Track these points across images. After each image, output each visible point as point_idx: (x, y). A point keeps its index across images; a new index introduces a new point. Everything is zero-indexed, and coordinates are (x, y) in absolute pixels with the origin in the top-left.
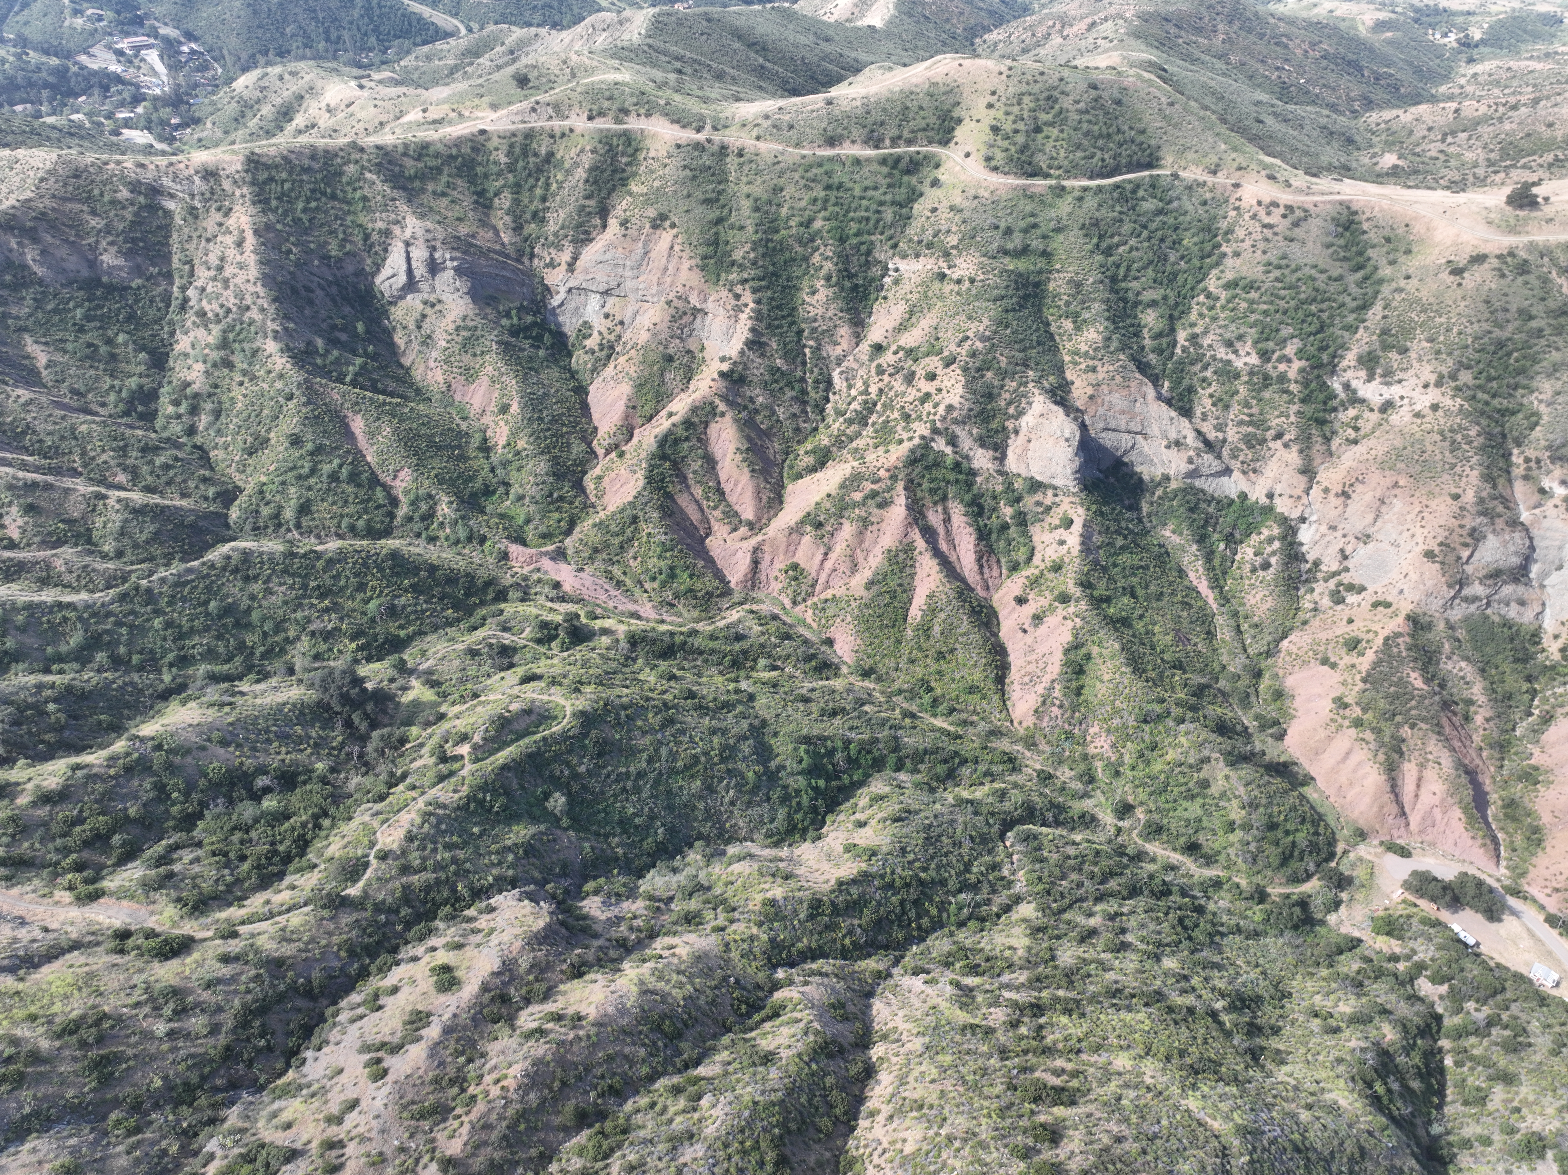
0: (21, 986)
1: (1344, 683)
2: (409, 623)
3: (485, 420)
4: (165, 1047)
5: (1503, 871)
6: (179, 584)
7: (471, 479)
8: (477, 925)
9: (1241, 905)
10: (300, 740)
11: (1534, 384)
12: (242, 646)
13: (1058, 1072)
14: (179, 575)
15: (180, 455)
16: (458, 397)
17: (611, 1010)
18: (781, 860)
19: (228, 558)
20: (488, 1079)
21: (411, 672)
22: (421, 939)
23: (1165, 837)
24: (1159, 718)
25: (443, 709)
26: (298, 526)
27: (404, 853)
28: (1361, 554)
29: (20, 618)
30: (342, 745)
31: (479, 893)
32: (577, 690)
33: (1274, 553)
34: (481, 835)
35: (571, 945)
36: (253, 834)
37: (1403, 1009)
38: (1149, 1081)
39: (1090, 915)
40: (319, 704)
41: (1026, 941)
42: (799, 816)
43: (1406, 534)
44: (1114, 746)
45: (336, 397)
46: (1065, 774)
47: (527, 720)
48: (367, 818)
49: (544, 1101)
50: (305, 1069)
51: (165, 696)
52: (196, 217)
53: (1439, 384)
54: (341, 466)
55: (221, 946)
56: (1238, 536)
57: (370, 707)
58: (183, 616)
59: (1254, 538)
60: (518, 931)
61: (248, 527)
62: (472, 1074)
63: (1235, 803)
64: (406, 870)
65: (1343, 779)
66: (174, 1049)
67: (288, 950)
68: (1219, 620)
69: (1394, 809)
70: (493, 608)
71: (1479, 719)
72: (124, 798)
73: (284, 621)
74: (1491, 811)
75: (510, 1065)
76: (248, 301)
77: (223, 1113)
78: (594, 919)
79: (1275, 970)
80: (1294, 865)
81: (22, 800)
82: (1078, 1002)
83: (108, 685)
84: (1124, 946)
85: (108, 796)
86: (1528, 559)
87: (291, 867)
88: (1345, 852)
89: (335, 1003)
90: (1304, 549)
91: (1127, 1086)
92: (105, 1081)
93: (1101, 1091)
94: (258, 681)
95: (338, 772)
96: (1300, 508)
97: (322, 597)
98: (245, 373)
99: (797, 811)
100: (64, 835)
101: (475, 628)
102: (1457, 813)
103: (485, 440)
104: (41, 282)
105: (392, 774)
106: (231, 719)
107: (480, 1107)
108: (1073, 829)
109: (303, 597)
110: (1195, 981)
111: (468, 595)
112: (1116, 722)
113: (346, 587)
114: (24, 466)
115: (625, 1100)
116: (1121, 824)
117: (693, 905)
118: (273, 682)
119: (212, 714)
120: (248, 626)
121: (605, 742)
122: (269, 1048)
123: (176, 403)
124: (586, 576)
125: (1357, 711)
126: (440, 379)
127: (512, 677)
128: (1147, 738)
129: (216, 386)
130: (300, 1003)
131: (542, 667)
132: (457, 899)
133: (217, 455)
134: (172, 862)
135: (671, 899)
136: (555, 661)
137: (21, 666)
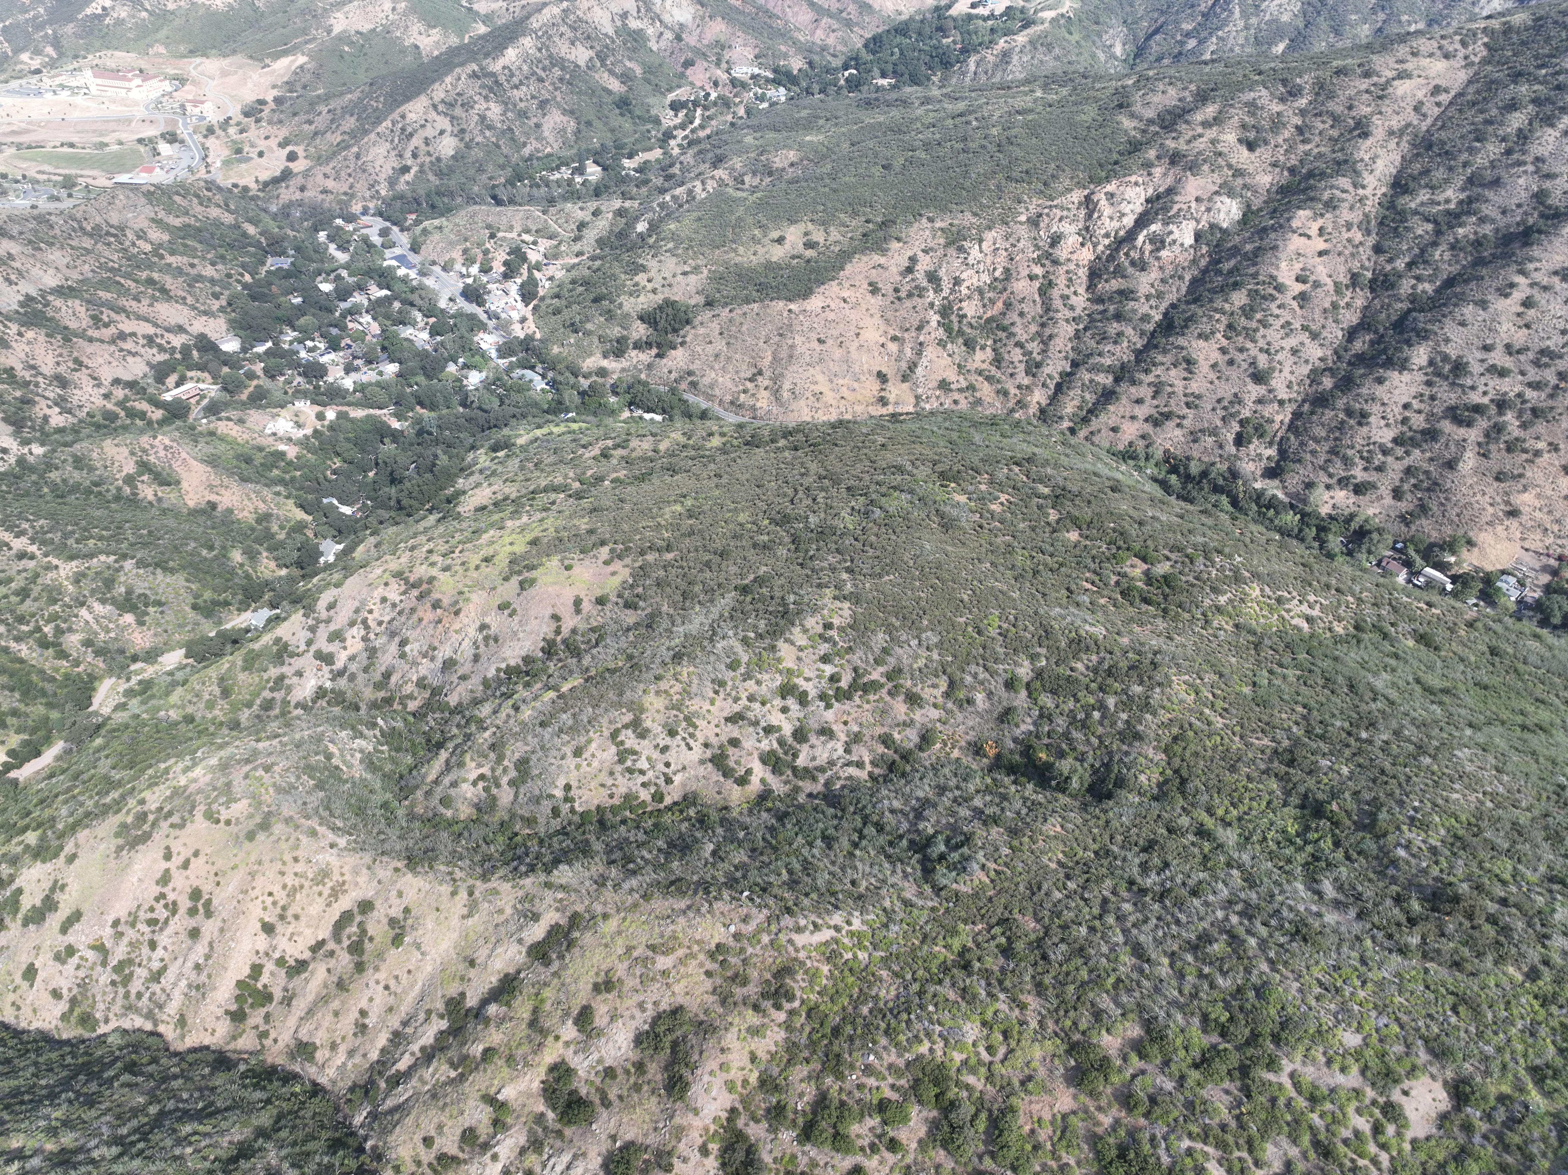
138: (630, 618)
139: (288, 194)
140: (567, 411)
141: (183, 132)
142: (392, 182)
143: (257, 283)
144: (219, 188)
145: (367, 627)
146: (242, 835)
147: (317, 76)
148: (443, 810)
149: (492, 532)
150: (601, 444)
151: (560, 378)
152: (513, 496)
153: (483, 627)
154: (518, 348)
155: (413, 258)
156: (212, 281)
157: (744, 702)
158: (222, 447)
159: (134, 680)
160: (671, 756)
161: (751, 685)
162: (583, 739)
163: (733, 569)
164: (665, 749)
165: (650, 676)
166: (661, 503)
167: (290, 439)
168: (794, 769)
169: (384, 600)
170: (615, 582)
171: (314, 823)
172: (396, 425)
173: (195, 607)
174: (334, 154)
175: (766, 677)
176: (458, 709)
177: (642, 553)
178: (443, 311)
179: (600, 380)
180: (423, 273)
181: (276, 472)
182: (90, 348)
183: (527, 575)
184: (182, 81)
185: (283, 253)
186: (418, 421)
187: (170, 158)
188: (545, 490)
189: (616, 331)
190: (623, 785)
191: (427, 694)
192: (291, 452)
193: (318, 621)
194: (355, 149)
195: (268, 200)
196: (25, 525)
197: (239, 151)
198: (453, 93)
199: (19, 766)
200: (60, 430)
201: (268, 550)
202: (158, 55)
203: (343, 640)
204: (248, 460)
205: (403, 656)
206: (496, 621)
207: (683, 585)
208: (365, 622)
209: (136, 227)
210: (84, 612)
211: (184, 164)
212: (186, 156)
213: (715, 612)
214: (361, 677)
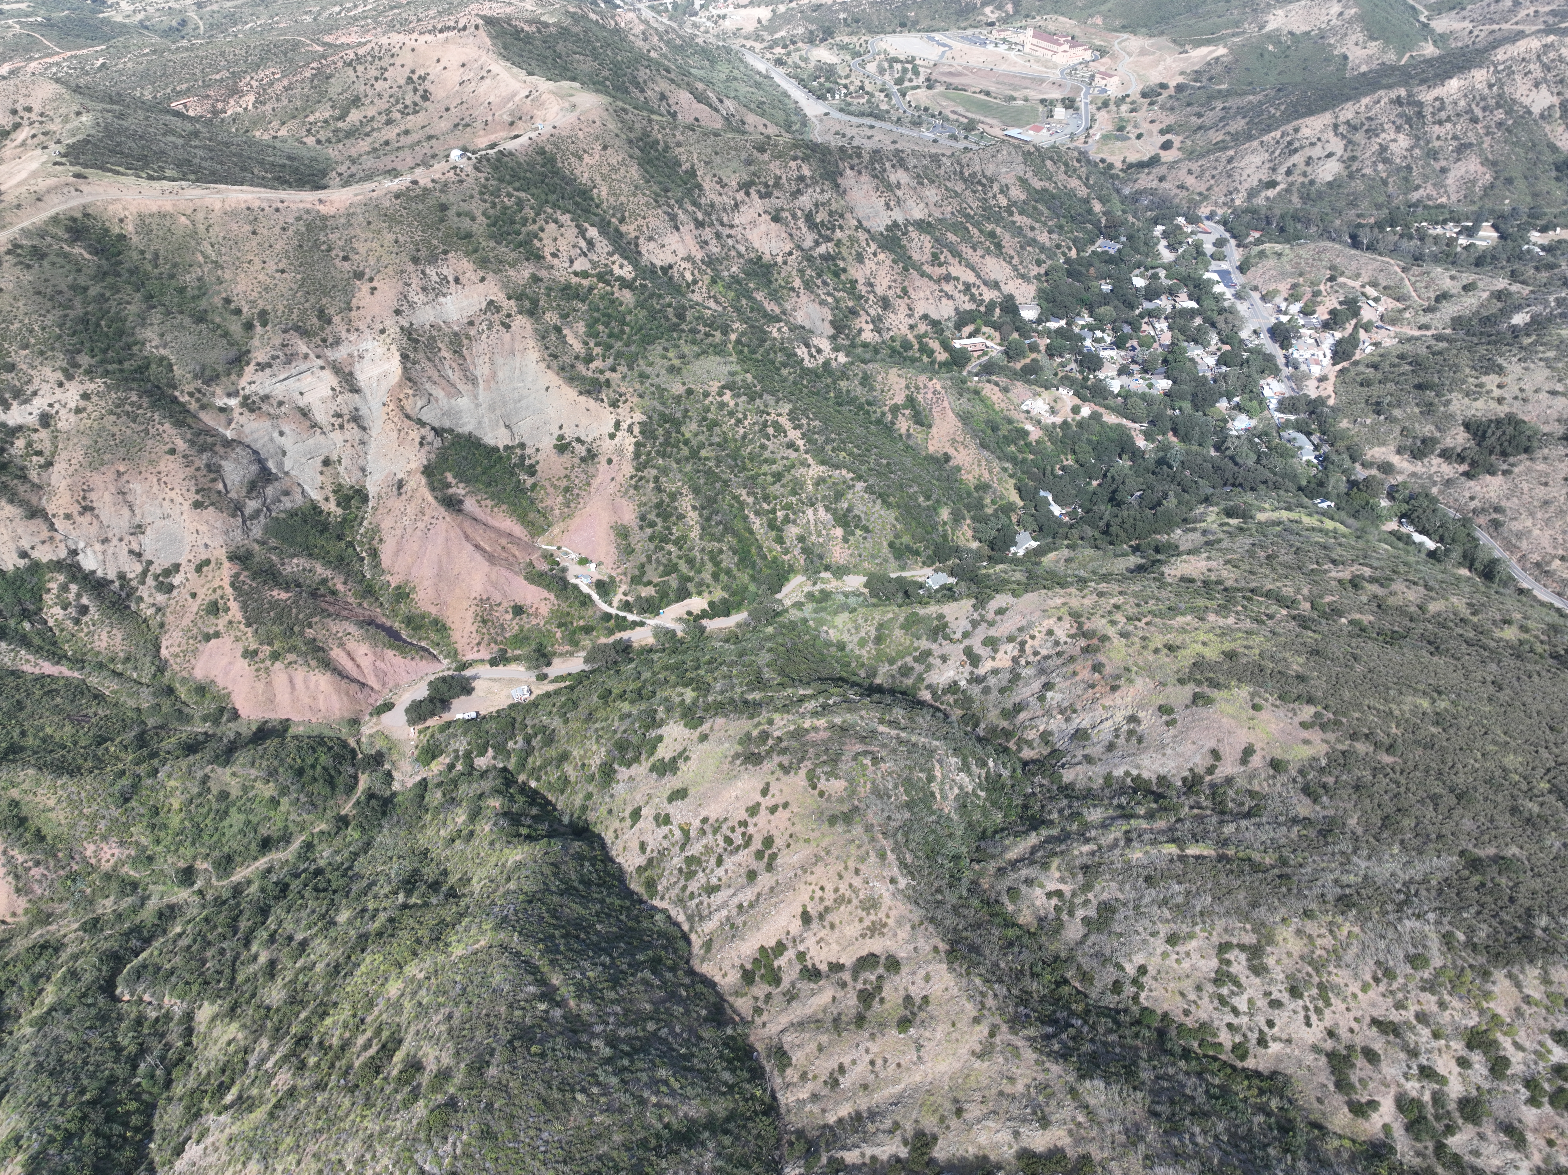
1: (237, 639)
5: (446, 662)
9: (338, 841)
11: (140, 337)
13: (367, 1046)
23: (239, 859)
24: (135, 787)
28: (148, 543)
33: (79, 596)
37: (486, 785)
38: (421, 976)
39: (255, 958)
41: (235, 1026)
43: (166, 504)
44: (122, 844)
46: (106, 906)
53: (70, 377)
56: (31, 607)
59: (48, 598)
63: (259, 785)
65: (307, 701)
68: (93, 681)
69: (355, 687)
71: (340, 587)
74: (404, 634)
79: (402, 848)
80: (340, 781)
82: (322, 1003)
84: (304, 944)
86: (261, 462)
88: (358, 742)
90: (100, 573)
91: (414, 993)
93: (405, 1015)
96: (62, 546)
102: (390, 653)
108: (165, 932)
110: (371, 905)
112: (102, 825)
116: (196, 887)
125: (267, 649)
128: (142, 811)
138: (1303, 808)
139: (1146, 181)
140: (1326, 498)
141: (1082, 101)
142: (1252, 194)
143: (1080, 260)
144: (1088, 161)
145: (1022, 650)
146: (827, 813)
147: (1228, 70)
148: (1005, 899)
149: (1189, 618)
150: (1356, 569)
151: (1335, 458)
152: (1229, 583)
153: (1133, 719)
154: (1302, 407)
155: (1237, 278)
156: (1043, 248)
157: (1409, 1015)
158: (979, 408)
159: (820, 586)
160: (1281, 1017)
161: (1429, 1002)
162: (1185, 929)
163: (1468, 824)
164: (1276, 1004)
165: (1299, 906)
166: (1406, 685)
167: (1039, 422)
168: (1440, 1148)
169: (1050, 633)
170: (1304, 753)
171: (887, 844)
172: (1141, 443)
173: (891, 545)
174: (1209, 152)
175: (1456, 1003)
176: (1067, 791)
177: (1354, 737)
178: (1241, 341)
179: (1380, 476)
180: (1238, 296)
181: (1013, 448)
182: (919, 281)
183: (1207, 690)
184: (1102, 52)
185: (1114, 238)
186: (1165, 448)
187: (1060, 122)
188: (1268, 595)
189: (1428, 429)
190: (1205, 1011)
191: (1046, 751)
192: (1035, 433)
193: (983, 619)
194: (1231, 153)
195: (1125, 182)
196: (804, 421)
197: (1121, 129)
198: (1363, 117)
199: (711, 618)
200: (865, 345)
201: (973, 519)
202: (1095, 25)
203: (996, 651)
204: (995, 429)
205: (1041, 698)
206: (1149, 720)
207: (1390, 809)
208: (1023, 644)
209: (1004, 181)
210: (810, 512)
211: (1068, 130)
212: (1073, 122)
213: (1418, 870)
214: (994, 694)
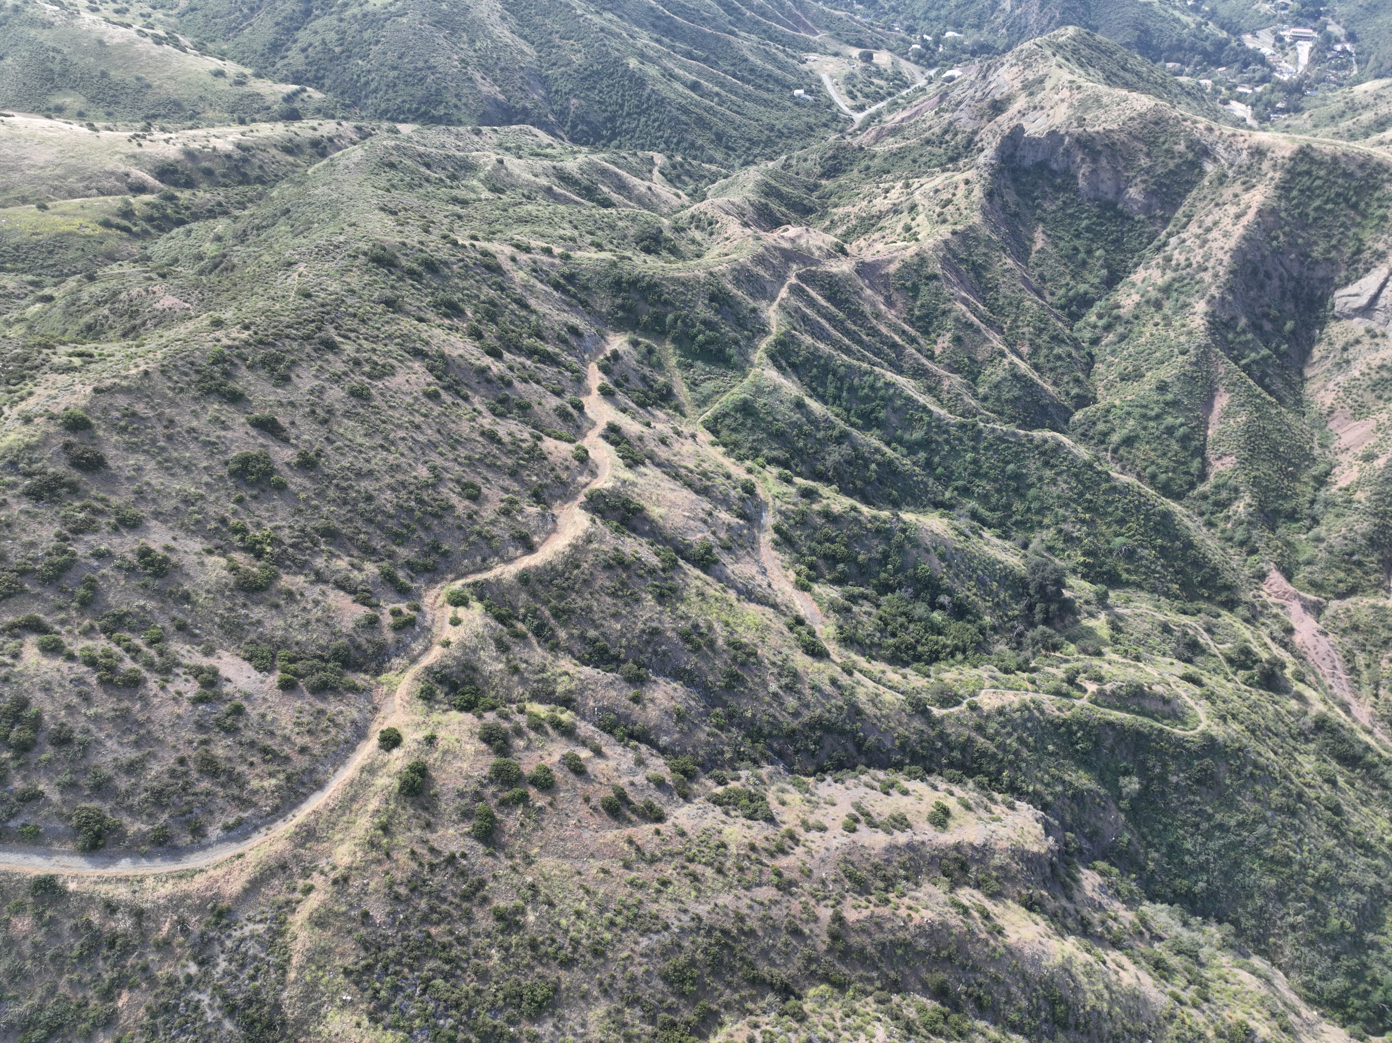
0: (735, 603)
2: (1136, 572)
3: (1341, 457)
4: (767, 699)
6: (1001, 439)
7: (1285, 497)
8: (993, 807)
10: (990, 593)
12: (1008, 506)
14: (1006, 434)
15: (1074, 353)
16: (1331, 425)
17: (1027, 951)
18: (1298, 1014)
19: (1045, 441)
20: (906, 900)
21: (1106, 607)
22: (951, 781)
25: (1105, 650)
26: (1115, 451)
27: (988, 717)
29: (899, 403)
30: (1015, 618)
31: (1014, 790)
32: (1223, 718)
34: (1051, 754)
35: (1044, 883)
36: (912, 626)
40: (1022, 579)
42: (1357, 1003)
45: (1222, 370)
47: (1160, 706)
48: (985, 675)
49: (927, 953)
50: (820, 785)
51: (937, 505)
52: (1221, 184)
54: (1182, 425)
55: (837, 672)
57: (1053, 607)
58: (988, 461)
60: (1015, 837)
61: (1080, 431)
62: (899, 887)
64: (980, 729)
66: (770, 705)
67: (869, 709)
70: (1214, 608)
72: (863, 546)
73: (1048, 509)
75: (926, 908)
76: (1210, 264)
77: (763, 763)
78: (1080, 888)
81: (816, 507)
83: (911, 476)
85: (856, 538)
87: (915, 665)
89: (869, 766)
92: (729, 688)
94: (999, 537)
95: (996, 633)
97: (1087, 510)
98: (1165, 318)
99: (1357, 995)
100: (819, 543)
101: (1185, 613)
103: (1327, 474)
104: (1077, 192)
105: (1027, 661)
106: (958, 546)
107: (885, 911)
109: (1074, 501)
111: (1202, 584)
113: (1111, 514)
114: (975, 311)
115: (982, 1018)
117: (1174, 961)
118: (1008, 544)
119: (952, 534)
120: (1022, 496)
121: (1212, 776)
122: (813, 754)
123: (1100, 316)
124: (1324, 644)
126: (1328, 403)
127: (1181, 668)
129: (1137, 317)
130: (850, 746)
131: (1210, 681)
132: (997, 780)
133: (1100, 367)
134: (855, 603)
135: (1161, 939)
136: (1230, 685)
137: (878, 432)
